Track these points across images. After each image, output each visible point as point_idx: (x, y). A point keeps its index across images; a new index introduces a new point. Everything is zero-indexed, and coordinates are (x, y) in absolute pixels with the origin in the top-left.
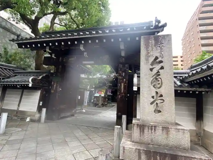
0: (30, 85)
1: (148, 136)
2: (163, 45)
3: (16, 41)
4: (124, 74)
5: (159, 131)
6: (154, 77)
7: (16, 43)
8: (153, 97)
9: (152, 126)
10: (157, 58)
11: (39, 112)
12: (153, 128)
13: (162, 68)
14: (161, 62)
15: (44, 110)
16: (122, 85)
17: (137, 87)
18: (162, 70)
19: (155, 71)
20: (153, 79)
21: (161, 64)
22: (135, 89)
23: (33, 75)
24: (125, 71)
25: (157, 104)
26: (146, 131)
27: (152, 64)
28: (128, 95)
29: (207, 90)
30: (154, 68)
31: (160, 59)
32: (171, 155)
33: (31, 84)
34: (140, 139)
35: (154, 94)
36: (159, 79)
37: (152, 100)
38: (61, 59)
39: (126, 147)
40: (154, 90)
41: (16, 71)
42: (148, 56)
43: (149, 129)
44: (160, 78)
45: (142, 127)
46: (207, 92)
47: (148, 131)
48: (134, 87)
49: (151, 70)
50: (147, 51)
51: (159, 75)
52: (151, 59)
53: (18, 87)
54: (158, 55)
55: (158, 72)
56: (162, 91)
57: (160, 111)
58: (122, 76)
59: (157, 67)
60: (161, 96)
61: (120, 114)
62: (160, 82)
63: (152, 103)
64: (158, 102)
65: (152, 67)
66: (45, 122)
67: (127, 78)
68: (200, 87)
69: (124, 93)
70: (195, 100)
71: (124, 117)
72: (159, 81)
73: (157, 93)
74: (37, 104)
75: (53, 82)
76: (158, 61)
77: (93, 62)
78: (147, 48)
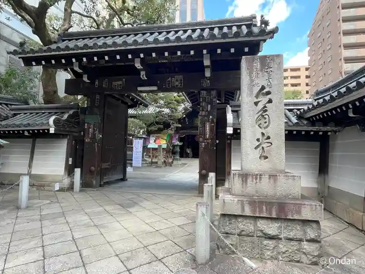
0: (52, 131)
1: (251, 187)
2: (271, 69)
3: (20, 53)
4: (209, 106)
5: (265, 179)
6: (259, 114)
7: (19, 58)
8: (258, 140)
9: (257, 175)
10: (263, 88)
11: (69, 175)
13: (270, 101)
14: (268, 93)
15: (78, 171)
16: (208, 125)
17: (234, 129)
18: (270, 104)
19: (260, 106)
20: (258, 117)
21: (269, 96)
22: (230, 131)
23: (56, 113)
24: (211, 103)
25: (263, 148)
26: (249, 180)
27: (257, 97)
28: (218, 142)
29: (335, 129)
30: (259, 102)
31: (267, 89)
32: (278, 203)
33: (53, 129)
34: (242, 191)
35: (260, 136)
37: (258, 143)
38: (97, 83)
39: (226, 200)
40: (259, 131)
41: (13, 106)
42: (252, 84)
43: (253, 178)
44: (267, 115)
45: (244, 176)
46: (335, 132)
47: (253, 181)
48: (228, 128)
49: (256, 104)
50: (251, 77)
51: (266, 111)
52: (256, 90)
53: (26, 133)
54: (265, 83)
55: (265, 107)
56: (269, 131)
57: (266, 158)
58: (207, 111)
59: (264, 100)
60: (269, 138)
61: (204, 172)
62: (267, 120)
63: (256, 148)
64: (265, 145)
65: (256, 100)
66: (81, 191)
67: (215, 114)
68: (325, 125)
69: (211, 139)
70: (318, 144)
71: (212, 175)
72: (265, 118)
73: (263, 134)
74: (64, 163)
75: (86, 124)
76: (264, 91)
77: (155, 88)
78: (250, 74)
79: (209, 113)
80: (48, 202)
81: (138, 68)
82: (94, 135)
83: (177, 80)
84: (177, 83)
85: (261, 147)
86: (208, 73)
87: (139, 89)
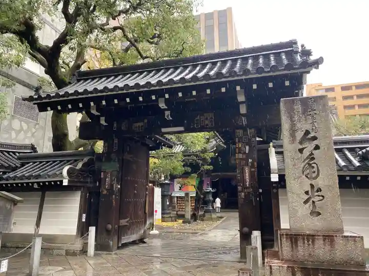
0: (65, 183)
1: (302, 251)
2: (315, 112)
4: (247, 148)
5: (319, 242)
6: (307, 161)
7: (34, 104)
8: (307, 193)
9: (309, 235)
10: (307, 133)
11: (82, 235)
12: (311, 238)
13: (317, 147)
14: (315, 138)
15: (92, 230)
16: (247, 170)
17: (279, 175)
18: (317, 151)
19: (306, 153)
20: (305, 166)
21: (316, 142)
22: (274, 178)
24: (249, 143)
25: (313, 202)
26: (300, 243)
27: (301, 143)
28: (261, 191)
30: (305, 148)
31: (312, 135)
32: (338, 271)
33: (67, 181)
34: (292, 256)
35: (308, 188)
36: (313, 165)
37: (306, 197)
38: (115, 125)
39: (274, 266)
40: (308, 182)
42: (293, 129)
43: (304, 239)
44: (315, 163)
45: (294, 238)
47: (304, 243)
48: (272, 175)
49: (301, 151)
50: (292, 121)
51: (313, 159)
52: (299, 135)
53: (36, 186)
54: (308, 127)
55: (312, 154)
56: (320, 182)
57: (319, 214)
58: (245, 153)
59: (309, 147)
60: (319, 190)
61: (246, 229)
62: (315, 169)
63: (306, 202)
64: (316, 199)
65: (301, 147)
67: (255, 156)
69: (252, 187)
72: (313, 167)
73: (312, 186)
74: (77, 220)
75: (102, 173)
76: (310, 136)
77: (182, 129)
78: (291, 118)
79: (248, 156)
80: (61, 268)
81: (162, 108)
82: (112, 186)
83: (207, 119)
84: (207, 122)
85: (311, 201)
86: (243, 110)
87: (164, 130)
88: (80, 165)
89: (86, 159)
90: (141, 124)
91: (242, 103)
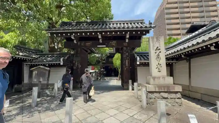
1: (157, 82)
2: (160, 41)
4: (127, 53)
5: (161, 79)
7: (49, 32)
8: (157, 65)
10: (157, 48)
12: (159, 78)
13: (160, 52)
14: (159, 49)
17: (139, 62)
20: (157, 57)
25: (159, 68)
26: (156, 79)
27: (156, 50)
28: (131, 67)
29: (175, 62)
31: (159, 48)
32: (167, 86)
33: (62, 63)
38: (79, 43)
40: (157, 62)
42: (154, 46)
46: (175, 63)
48: (137, 62)
49: (156, 53)
51: (159, 55)
52: (155, 48)
54: (158, 46)
55: (159, 54)
56: (161, 62)
57: (160, 72)
59: (158, 52)
60: (161, 65)
62: (160, 58)
63: (156, 68)
65: (155, 52)
68: (172, 60)
71: (130, 81)
73: (159, 63)
75: (74, 61)
76: (158, 49)
77: (105, 46)
78: (153, 42)
79: (127, 56)
81: (99, 38)
82: (78, 66)
83: (114, 43)
84: (114, 44)
85: (158, 68)
87: (98, 46)
88: (66, 58)
89: (68, 56)
90: (89, 43)
91: (127, 38)
